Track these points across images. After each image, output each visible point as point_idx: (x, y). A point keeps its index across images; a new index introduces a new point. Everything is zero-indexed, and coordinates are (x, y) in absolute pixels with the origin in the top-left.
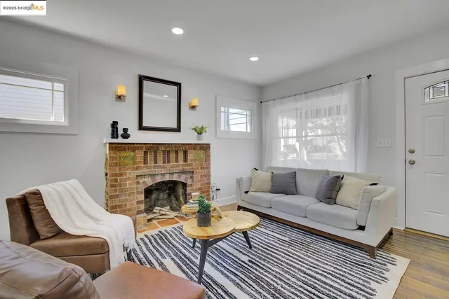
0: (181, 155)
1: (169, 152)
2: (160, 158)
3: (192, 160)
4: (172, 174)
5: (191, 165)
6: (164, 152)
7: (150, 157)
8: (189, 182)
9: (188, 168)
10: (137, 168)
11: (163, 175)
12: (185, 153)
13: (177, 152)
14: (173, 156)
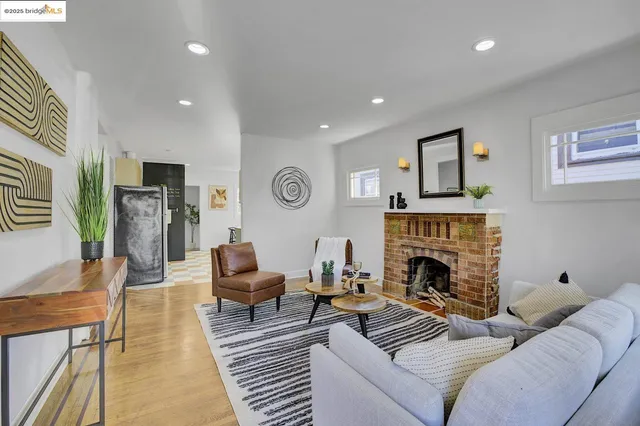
0: (443, 228)
1: (429, 223)
2: (421, 229)
3: (455, 237)
4: (432, 250)
5: (455, 243)
6: (425, 223)
7: (413, 228)
8: (453, 267)
9: (450, 247)
10: (401, 238)
11: (423, 249)
12: (448, 225)
13: (438, 224)
14: (434, 228)
